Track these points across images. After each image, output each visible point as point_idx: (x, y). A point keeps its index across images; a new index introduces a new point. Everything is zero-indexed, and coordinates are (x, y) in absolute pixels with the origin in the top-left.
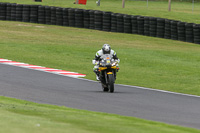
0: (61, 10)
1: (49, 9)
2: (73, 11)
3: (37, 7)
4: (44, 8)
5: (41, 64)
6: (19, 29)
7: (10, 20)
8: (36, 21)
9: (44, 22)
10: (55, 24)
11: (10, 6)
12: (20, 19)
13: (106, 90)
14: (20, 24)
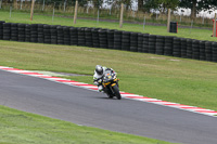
0: (197, 42)
1: (185, 41)
2: (210, 44)
3: (171, 39)
4: (179, 40)
5: (176, 100)
6: (151, 61)
7: (141, 51)
8: (171, 53)
9: (179, 56)
10: (191, 58)
11: (142, 36)
12: (153, 51)
13: (111, 97)
14: (152, 57)
